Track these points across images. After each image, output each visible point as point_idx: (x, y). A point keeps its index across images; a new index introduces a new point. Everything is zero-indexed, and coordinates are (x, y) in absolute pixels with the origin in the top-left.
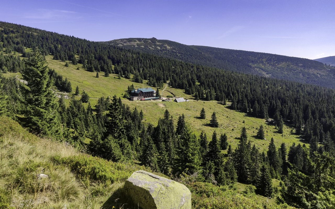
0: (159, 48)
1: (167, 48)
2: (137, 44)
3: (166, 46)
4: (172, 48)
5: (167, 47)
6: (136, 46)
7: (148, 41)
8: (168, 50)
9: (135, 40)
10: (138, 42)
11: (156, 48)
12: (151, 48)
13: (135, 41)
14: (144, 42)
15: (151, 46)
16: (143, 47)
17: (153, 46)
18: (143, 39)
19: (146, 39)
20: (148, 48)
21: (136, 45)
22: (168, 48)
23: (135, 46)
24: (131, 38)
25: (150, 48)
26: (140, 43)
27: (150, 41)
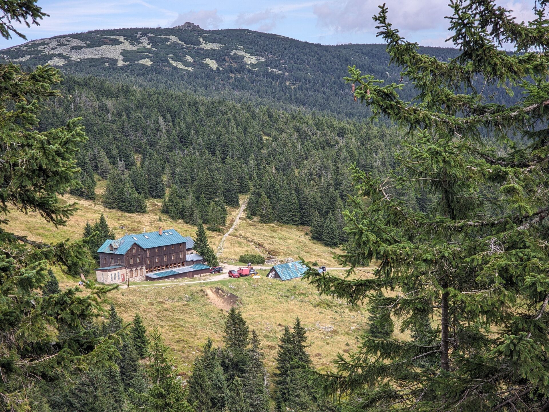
0: (213, 64)
1: (246, 64)
2: (124, 53)
3: (240, 53)
4: (262, 59)
5: (244, 57)
6: (120, 63)
7: (168, 40)
8: (249, 71)
9: (117, 37)
10: (127, 46)
11: (198, 64)
12: (180, 65)
13: (117, 42)
14: (152, 41)
15: (178, 58)
16: (147, 62)
17: (189, 59)
18: (145, 32)
19: (158, 31)
20: (170, 65)
21: (121, 58)
22: (250, 60)
23: (116, 61)
24: (97, 32)
25: (175, 68)
26: (135, 48)
27: (174, 39)
